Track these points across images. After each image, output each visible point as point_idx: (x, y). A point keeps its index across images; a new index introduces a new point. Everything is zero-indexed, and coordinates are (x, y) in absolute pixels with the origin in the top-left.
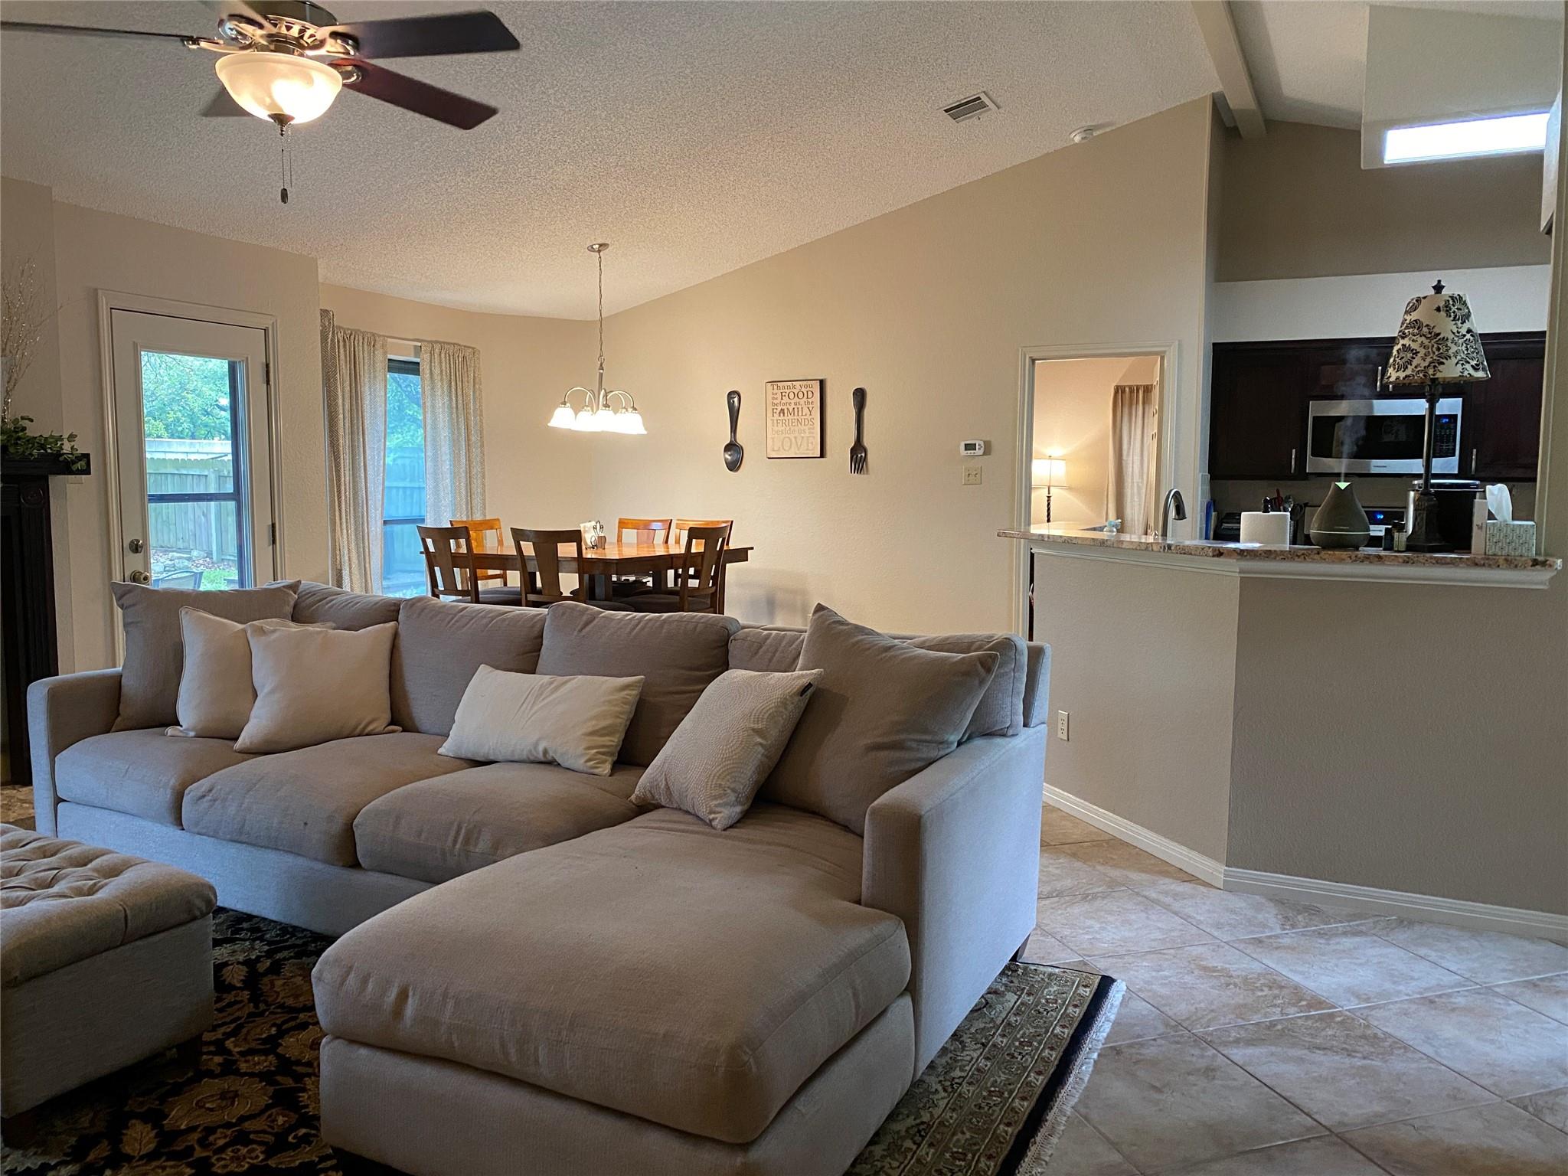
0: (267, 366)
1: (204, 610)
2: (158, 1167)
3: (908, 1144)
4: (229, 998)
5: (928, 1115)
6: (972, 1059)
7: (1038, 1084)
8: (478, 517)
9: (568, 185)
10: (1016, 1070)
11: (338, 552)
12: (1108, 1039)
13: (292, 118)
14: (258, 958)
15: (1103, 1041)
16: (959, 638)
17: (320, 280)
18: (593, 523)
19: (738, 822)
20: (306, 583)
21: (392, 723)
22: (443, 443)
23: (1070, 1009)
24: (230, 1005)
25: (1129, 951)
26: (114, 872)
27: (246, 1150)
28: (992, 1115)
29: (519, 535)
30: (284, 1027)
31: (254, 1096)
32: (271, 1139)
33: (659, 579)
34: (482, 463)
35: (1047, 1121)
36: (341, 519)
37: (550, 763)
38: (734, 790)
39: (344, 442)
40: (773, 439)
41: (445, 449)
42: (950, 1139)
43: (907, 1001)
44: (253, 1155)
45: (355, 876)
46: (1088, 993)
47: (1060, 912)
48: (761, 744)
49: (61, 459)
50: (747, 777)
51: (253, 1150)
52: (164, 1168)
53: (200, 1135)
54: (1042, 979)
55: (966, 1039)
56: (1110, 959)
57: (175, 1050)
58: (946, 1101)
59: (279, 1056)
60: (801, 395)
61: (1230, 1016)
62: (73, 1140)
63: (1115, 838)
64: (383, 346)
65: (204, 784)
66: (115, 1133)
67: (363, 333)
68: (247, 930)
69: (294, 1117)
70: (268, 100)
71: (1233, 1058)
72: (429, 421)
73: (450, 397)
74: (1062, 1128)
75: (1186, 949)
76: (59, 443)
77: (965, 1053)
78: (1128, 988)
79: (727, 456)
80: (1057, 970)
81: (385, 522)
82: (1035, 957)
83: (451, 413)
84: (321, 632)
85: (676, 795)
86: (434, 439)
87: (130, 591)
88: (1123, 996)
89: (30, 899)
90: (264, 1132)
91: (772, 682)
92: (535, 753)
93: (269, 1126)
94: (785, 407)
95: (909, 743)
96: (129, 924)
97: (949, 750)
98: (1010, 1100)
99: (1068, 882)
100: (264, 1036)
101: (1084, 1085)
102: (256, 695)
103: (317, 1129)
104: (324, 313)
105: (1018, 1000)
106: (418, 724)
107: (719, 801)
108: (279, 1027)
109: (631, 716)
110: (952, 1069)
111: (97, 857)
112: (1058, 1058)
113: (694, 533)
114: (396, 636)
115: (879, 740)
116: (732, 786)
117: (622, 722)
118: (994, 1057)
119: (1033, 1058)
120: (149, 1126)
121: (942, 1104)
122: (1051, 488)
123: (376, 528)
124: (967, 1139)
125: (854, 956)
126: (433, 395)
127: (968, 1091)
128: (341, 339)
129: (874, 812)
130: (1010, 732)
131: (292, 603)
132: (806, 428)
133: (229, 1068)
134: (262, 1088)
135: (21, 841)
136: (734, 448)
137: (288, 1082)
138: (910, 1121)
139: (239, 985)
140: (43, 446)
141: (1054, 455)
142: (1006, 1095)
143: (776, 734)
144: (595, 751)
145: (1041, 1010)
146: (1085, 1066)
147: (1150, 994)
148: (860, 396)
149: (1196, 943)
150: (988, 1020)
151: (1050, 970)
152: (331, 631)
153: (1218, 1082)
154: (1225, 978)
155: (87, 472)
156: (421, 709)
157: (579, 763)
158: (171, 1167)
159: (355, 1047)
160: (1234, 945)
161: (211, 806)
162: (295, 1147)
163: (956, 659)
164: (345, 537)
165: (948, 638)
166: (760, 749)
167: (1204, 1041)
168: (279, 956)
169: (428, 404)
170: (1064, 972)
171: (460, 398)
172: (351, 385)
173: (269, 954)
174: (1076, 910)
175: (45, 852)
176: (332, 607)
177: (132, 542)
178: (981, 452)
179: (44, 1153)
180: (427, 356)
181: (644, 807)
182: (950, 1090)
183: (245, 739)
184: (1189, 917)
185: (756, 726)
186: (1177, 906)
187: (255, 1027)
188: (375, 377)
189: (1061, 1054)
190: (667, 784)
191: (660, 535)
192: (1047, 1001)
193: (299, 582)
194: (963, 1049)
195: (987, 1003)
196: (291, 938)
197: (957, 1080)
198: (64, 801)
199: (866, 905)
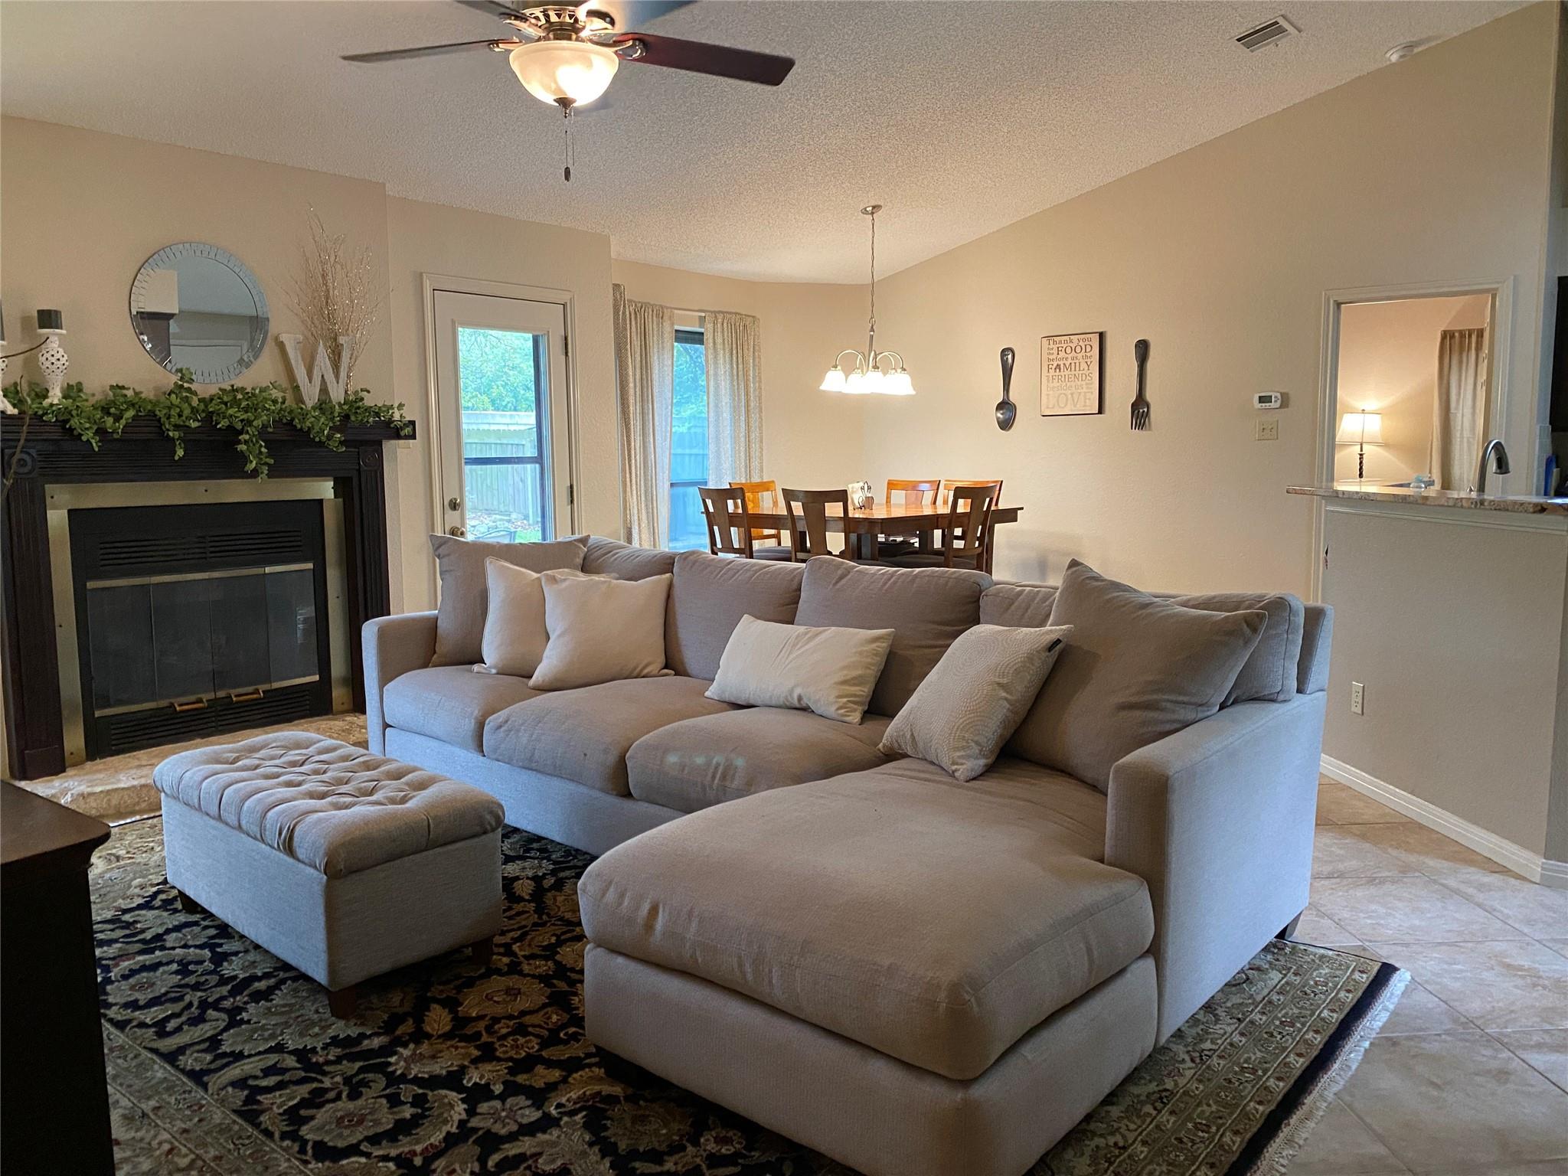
0: (566, 338)
1: (506, 560)
2: (452, 1046)
3: (1148, 1109)
4: (518, 907)
5: (1172, 1083)
6: (1225, 1033)
7: (1298, 1066)
8: (756, 479)
9: (841, 149)
10: (1274, 1049)
11: (628, 512)
12: (1383, 1029)
13: (574, 101)
14: (544, 874)
15: (1378, 1030)
16: (1227, 597)
17: (613, 255)
18: (861, 484)
19: (981, 775)
20: (595, 538)
21: (666, 667)
22: (724, 409)
23: (1342, 994)
24: (519, 914)
25: (1419, 940)
26: (422, 786)
27: (524, 1040)
28: (1242, 1091)
29: (789, 495)
30: (562, 937)
31: (533, 995)
32: (546, 1033)
33: (925, 540)
34: (760, 428)
35: (1304, 1104)
36: (631, 481)
37: (805, 709)
38: (977, 743)
39: (634, 408)
40: (1048, 395)
41: (726, 415)
42: (1194, 1110)
43: (1150, 963)
44: (530, 1045)
45: (627, 804)
46: (1365, 979)
47: (1341, 893)
48: (1006, 699)
49: (392, 426)
50: (991, 732)
51: (530, 1041)
52: (457, 1048)
53: (487, 1023)
54: (1313, 960)
55: (1220, 1012)
56: (1393, 947)
57: (470, 949)
58: (1193, 1071)
59: (557, 963)
60: (1078, 349)
61: (1535, 1019)
62: (385, 1017)
63: (1412, 822)
64: (670, 318)
65: (502, 715)
66: (419, 1014)
67: (652, 305)
68: (538, 850)
69: (566, 1016)
70: (553, 86)
71: (1532, 1063)
72: (712, 389)
73: (732, 364)
74: (1321, 1113)
75: (1487, 943)
76: (391, 412)
77: (1218, 1026)
78: (1413, 979)
79: (999, 415)
80: (1331, 953)
81: (672, 485)
82: (1307, 937)
83: (732, 381)
84: (605, 582)
85: (921, 745)
86: (716, 406)
87: (445, 543)
88: (1407, 986)
89: (354, 804)
90: (540, 1026)
91: (1019, 637)
92: (790, 699)
93: (545, 1023)
94: (1061, 363)
95: (1164, 704)
96: (432, 833)
97: (1209, 713)
98: (1264, 1079)
99: (1354, 864)
100: (546, 943)
101: (1350, 1073)
102: (548, 638)
103: (583, 1028)
104: (616, 286)
105: (1283, 978)
106: (689, 671)
107: (962, 753)
108: (558, 936)
109: (882, 667)
110: (1202, 1041)
111: (409, 773)
112: (1323, 1042)
113: (960, 493)
114: (670, 586)
115: (1134, 699)
116: (976, 738)
117: (872, 674)
118: (1251, 1033)
119: (1294, 1039)
120: (447, 1010)
121: (1189, 1073)
122: (1364, 446)
123: (663, 491)
124: (1212, 1112)
125: (1090, 912)
126: (716, 363)
127: (1219, 1064)
128: (633, 312)
129: (1117, 771)
130: (1281, 697)
131: (582, 555)
132: (1083, 383)
133: (514, 969)
134: (540, 989)
135: (350, 755)
136: (1007, 406)
137: (562, 986)
138: (1153, 1087)
139: (527, 897)
140: (377, 414)
141: (1367, 409)
142: (1260, 1073)
143: (1023, 688)
144: (845, 700)
145: (1308, 991)
146: (1353, 1053)
147: (1438, 987)
148: (1143, 349)
149: (1501, 939)
150: (1246, 995)
151: (1322, 951)
152: (615, 581)
153: (1511, 1086)
154: (1534, 979)
155: (413, 437)
156: (691, 656)
157: (831, 711)
158: (462, 1048)
159: (614, 956)
160: (1547, 944)
161: (507, 735)
162: (566, 1042)
163: (1219, 618)
164: (635, 497)
165: (1214, 597)
166: (1006, 704)
167: (1499, 1042)
168: (562, 875)
169: (711, 372)
170: (1338, 955)
171: (741, 366)
172: (641, 355)
173: (553, 873)
174: (1359, 893)
175: (368, 766)
176: (616, 559)
177: (451, 500)
178: (1278, 404)
179: (362, 1024)
180: (710, 326)
181: (891, 756)
182: (1198, 1061)
183: (539, 675)
184: (1495, 910)
185: (1001, 681)
186: (1480, 897)
187: (540, 935)
188: (663, 347)
189: (1327, 1038)
190: (912, 735)
191: (928, 496)
192: (1316, 983)
193: (589, 536)
194: (1217, 1020)
195: (1248, 979)
196: (573, 859)
197: (1207, 1053)
198: (391, 726)
199: (1110, 864)
